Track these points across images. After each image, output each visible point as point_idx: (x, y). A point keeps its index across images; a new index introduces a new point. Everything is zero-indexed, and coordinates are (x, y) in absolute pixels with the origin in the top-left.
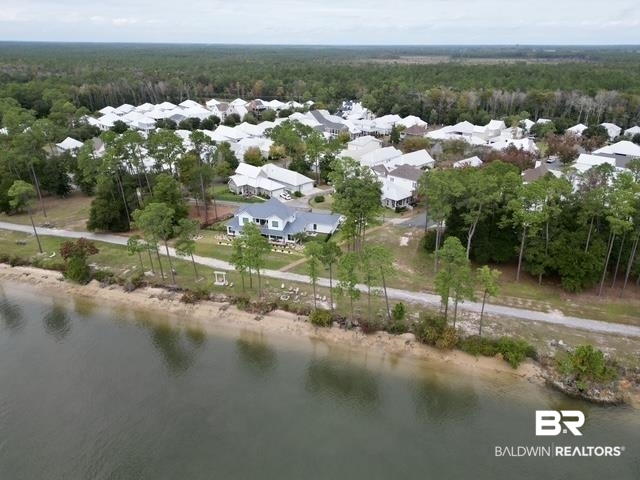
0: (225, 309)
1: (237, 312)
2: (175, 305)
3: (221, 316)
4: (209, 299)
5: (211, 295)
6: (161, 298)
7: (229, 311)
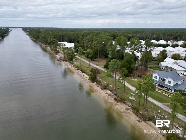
0: (128, 109)
1: (132, 113)
2: (111, 100)
3: (124, 112)
4: (124, 103)
5: (126, 102)
6: (109, 95)
7: (129, 111)
